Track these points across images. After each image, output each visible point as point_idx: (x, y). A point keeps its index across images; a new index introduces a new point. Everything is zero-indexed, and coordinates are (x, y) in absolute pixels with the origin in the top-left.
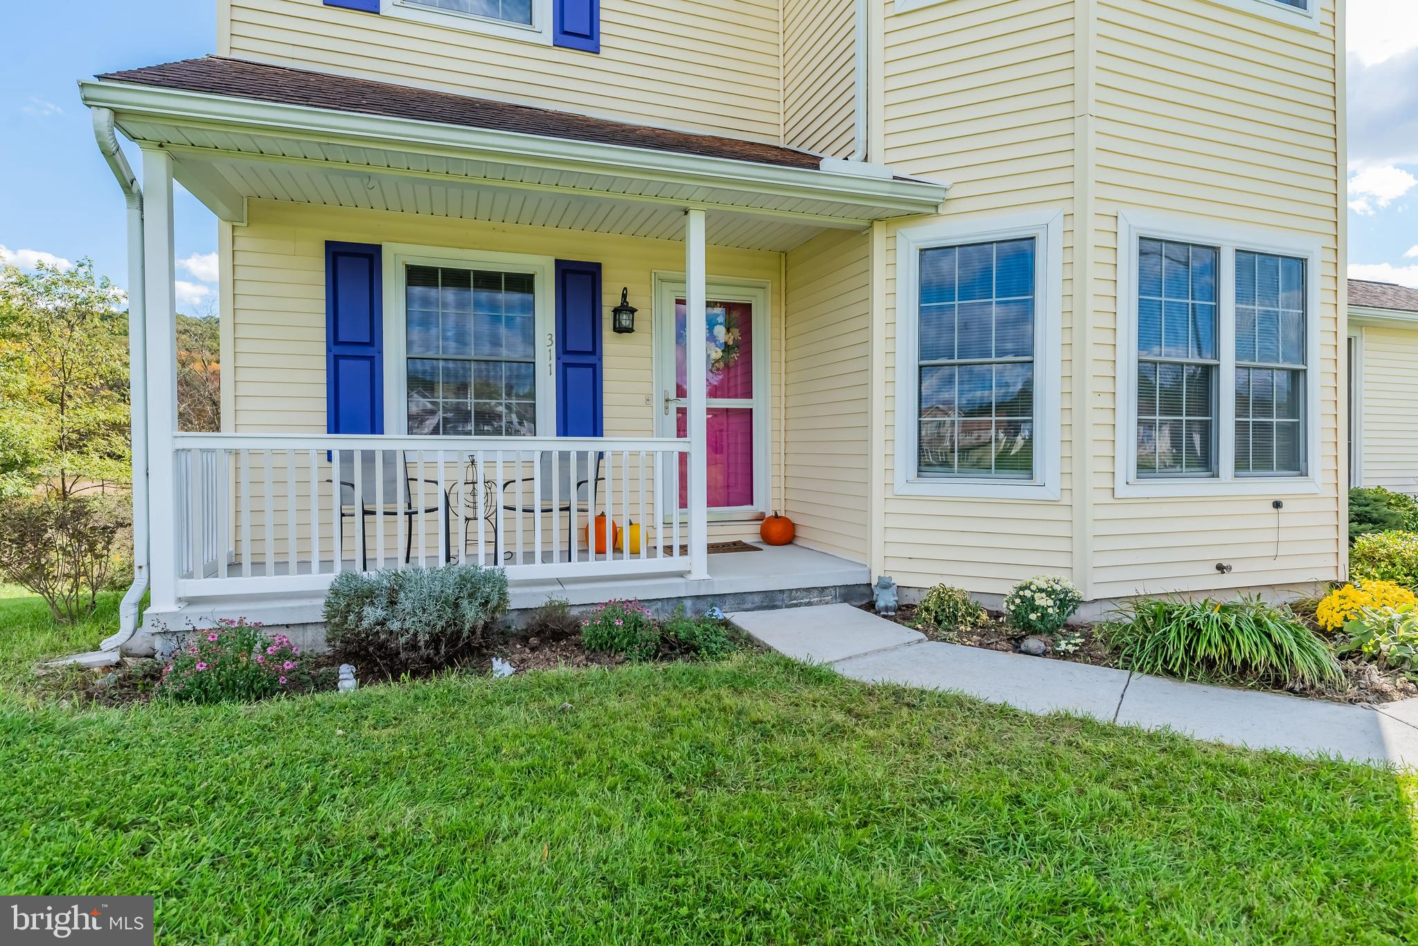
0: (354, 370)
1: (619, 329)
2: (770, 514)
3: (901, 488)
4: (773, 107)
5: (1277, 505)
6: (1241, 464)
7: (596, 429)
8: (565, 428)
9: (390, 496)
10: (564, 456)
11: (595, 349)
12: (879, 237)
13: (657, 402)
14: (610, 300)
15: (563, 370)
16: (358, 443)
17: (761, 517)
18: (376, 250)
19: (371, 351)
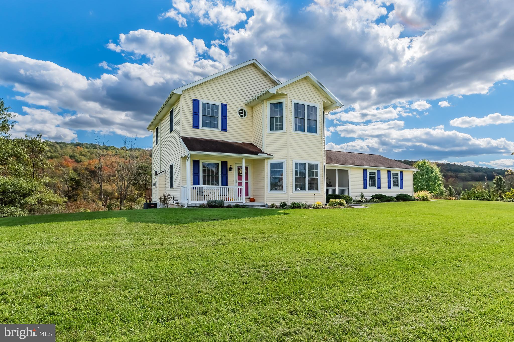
0: (196, 177)
1: (230, 171)
2: (251, 198)
3: (268, 192)
4: (251, 137)
5: (314, 195)
6: (309, 189)
7: (227, 185)
8: (222, 185)
9: (202, 194)
10: (223, 188)
11: (227, 174)
12: (266, 161)
13: (235, 181)
14: (229, 166)
15: (222, 177)
16: (197, 186)
17: (249, 198)
18: (199, 161)
19: (198, 174)
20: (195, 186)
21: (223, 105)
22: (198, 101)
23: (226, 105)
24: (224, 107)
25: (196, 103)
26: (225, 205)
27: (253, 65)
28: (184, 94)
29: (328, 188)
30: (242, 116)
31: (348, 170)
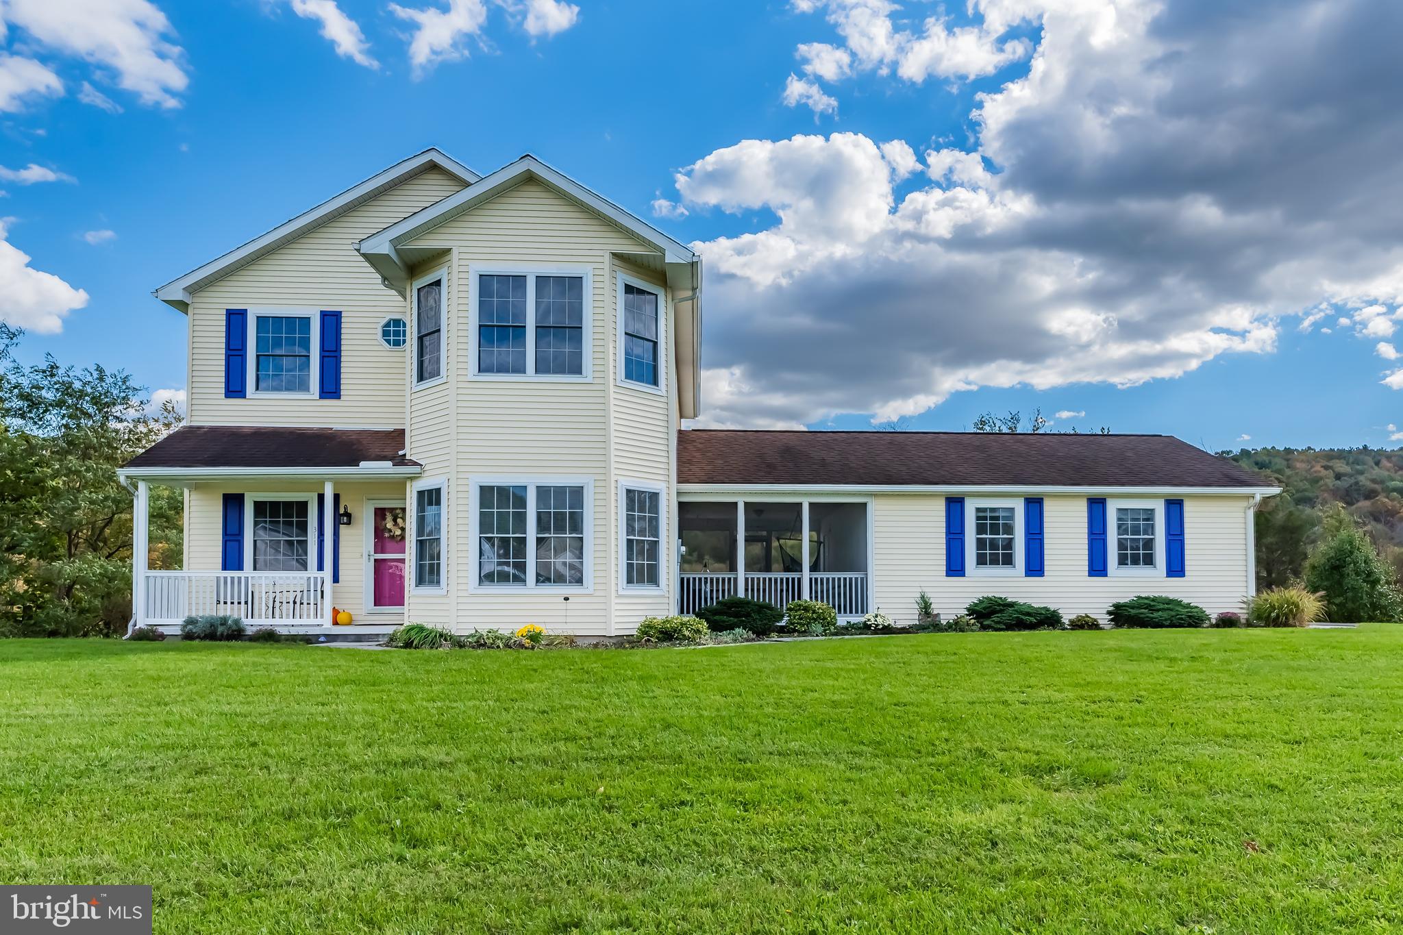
1: (343, 524)
5: (566, 599)
12: (409, 486)
13: (365, 556)
15: (320, 543)
18: (243, 495)
19: (238, 538)
20: (229, 574)
21: (324, 315)
22: (242, 313)
23: (337, 316)
24: (332, 321)
25: (236, 319)
26: (250, 631)
27: (433, 167)
28: (195, 300)
29: (756, 575)
30: (397, 343)
31: (865, 505)
